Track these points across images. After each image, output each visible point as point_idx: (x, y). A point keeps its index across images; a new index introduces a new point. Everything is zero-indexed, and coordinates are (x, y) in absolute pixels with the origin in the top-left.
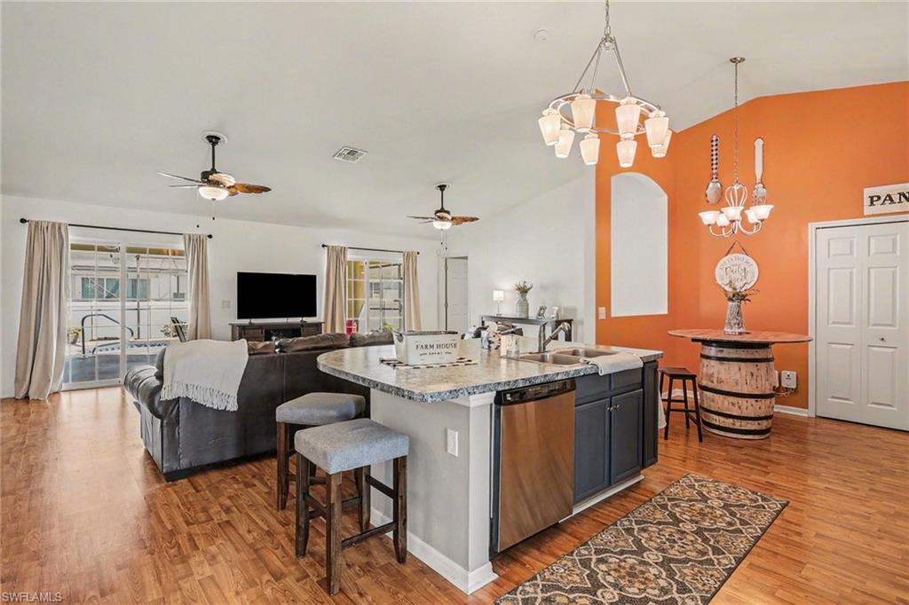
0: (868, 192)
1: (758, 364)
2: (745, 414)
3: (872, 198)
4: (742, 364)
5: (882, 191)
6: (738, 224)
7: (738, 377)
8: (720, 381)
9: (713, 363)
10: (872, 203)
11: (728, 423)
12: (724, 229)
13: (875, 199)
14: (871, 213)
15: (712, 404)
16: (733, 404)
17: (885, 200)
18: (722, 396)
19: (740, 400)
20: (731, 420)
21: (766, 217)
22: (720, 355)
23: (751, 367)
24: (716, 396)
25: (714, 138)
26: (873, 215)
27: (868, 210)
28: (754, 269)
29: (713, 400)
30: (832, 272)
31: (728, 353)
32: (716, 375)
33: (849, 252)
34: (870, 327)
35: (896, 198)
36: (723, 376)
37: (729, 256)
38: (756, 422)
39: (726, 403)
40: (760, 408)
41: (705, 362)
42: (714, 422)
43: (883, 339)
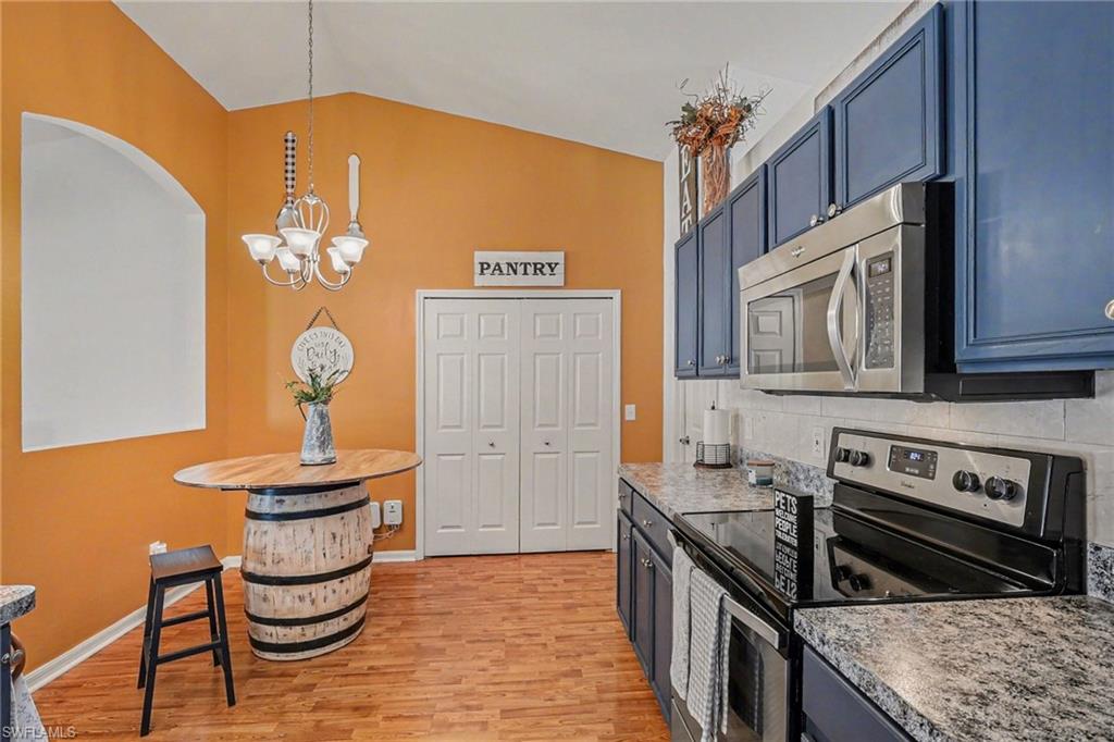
0: (480, 256)
1: (345, 514)
2: (324, 609)
3: (482, 264)
4: (318, 521)
5: (492, 257)
6: (314, 267)
7: (309, 546)
8: (278, 561)
9: (267, 525)
10: (482, 273)
11: (293, 635)
12: (292, 276)
13: (485, 266)
14: (481, 285)
15: (264, 606)
16: (301, 598)
17: (495, 269)
18: (281, 588)
19: (313, 587)
20: (298, 629)
21: (358, 260)
22: (277, 510)
23: (333, 521)
24: (272, 590)
25: (290, 136)
26: (483, 287)
27: (479, 280)
28: (347, 351)
29: (265, 599)
30: (441, 358)
31: (292, 504)
32: (270, 549)
33: (458, 333)
34: (481, 430)
35: (504, 268)
36: (283, 550)
37: (312, 331)
38: (341, 618)
39: (288, 599)
40: (347, 591)
41: (252, 524)
42: (267, 640)
43: (492, 445)
